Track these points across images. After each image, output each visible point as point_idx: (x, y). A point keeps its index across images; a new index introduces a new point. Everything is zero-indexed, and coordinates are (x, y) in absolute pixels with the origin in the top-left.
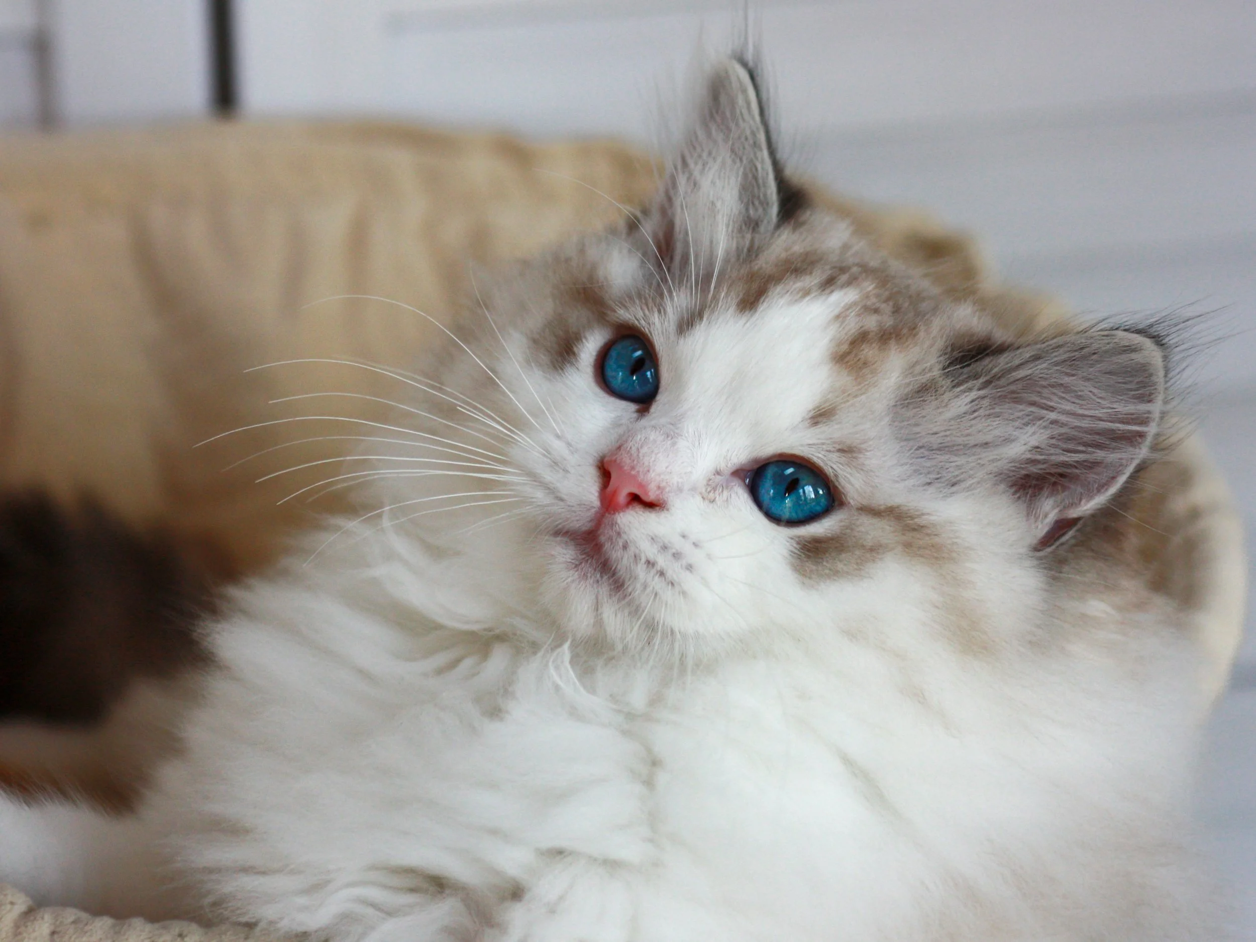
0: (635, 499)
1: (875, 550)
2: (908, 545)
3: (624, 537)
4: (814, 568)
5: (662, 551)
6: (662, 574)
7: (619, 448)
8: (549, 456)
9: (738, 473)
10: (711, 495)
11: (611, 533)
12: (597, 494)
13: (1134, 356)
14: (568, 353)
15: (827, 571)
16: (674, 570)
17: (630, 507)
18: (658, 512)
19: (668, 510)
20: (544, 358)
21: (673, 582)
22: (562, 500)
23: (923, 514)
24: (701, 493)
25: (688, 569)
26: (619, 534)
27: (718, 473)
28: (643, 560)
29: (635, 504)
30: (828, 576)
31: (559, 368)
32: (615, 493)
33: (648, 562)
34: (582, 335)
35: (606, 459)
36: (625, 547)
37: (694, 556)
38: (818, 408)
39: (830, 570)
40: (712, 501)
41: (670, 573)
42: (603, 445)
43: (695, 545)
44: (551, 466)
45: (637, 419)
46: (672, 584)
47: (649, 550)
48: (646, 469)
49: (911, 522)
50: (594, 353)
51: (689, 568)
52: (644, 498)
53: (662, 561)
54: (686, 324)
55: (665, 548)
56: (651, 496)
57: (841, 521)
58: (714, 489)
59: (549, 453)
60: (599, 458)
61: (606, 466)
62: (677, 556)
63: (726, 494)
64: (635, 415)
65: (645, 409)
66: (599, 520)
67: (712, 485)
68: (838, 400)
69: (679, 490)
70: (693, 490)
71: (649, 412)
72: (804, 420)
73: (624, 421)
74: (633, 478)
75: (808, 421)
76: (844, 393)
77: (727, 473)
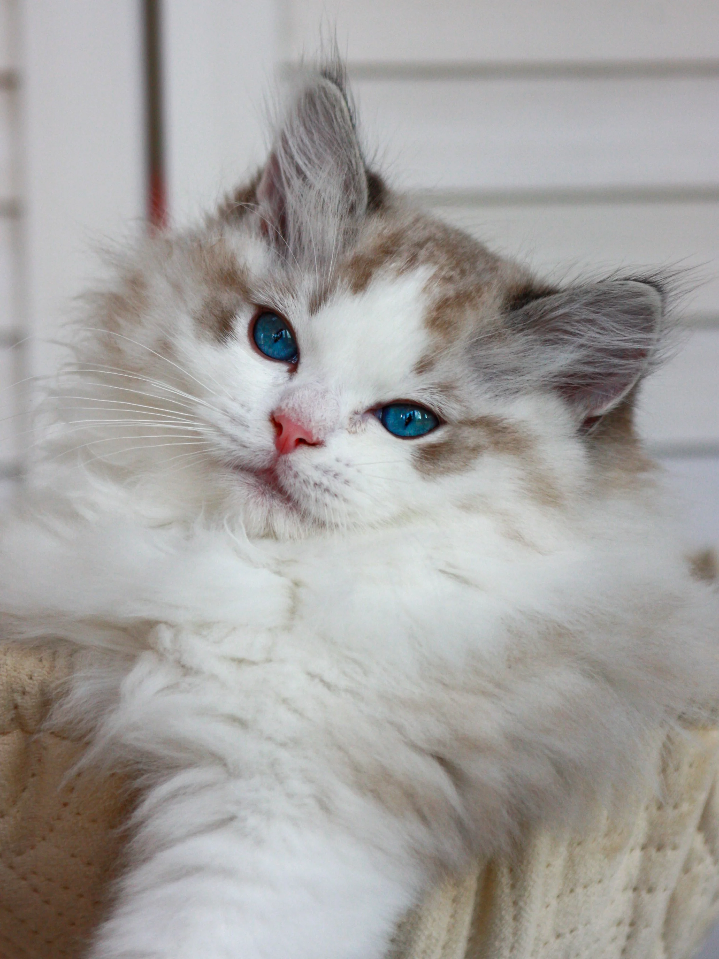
0: (301, 442)
1: (476, 450)
2: (497, 443)
3: (295, 469)
4: (432, 467)
5: (325, 474)
6: (327, 490)
7: (285, 405)
8: (227, 414)
9: (371, 411)
10: (353, 429)
11: (284, 468)
12: (272, 441)
13: (642, 299)
14: (227, 328)
15: (442, 469)
16: (336, 486)
17: (298, 447)
18: (319, 448)
19: (325, 446)
20: (209, 334)
21: (337, 494)
22: (245, 447)
23: (503, 420)
24: (347, 429)
25: (345, 483)
26: (290, 468)
27: (356, 413)
28: (312, 483)
29: (301, 445)
30: (442, 473)
31: (221, 341)
32: (287, 439)
33: (315, 484)
34: (235, 312)
35: (276, 415)
36: (296, 476)
37: (350, 474)
38: (420, 362)
39: (444, 468)
40: (355, 433)
41: (333, 489)
42: (271, 404)
43: (348, 465)
44: (231, 421)
45: (290, 379)
46: (336, 495)
47: (316, 476)
48: (308, 420)
49: (496, 426)
50: (246, 326)
51: (347, 482)
52: (309, 440)
53: (325, 481)
54: (315, 307)
55: (326, 472)
56: (315, 439)
57: (447, 432)
58: (355, 424)
59: (227, 412)
60: (270, 414)
61: (276, 420)
62: (336, 476)
63: (363, 426)
64: (287, 375)
65: (293, 369)
66: (276, 460)
67: (353, 422)
68: (434, 354)
69: (333, 430)
70: (341, 428)
71: (297, 372)
72: (411, 372)
73: (281, 381)
74: (300, 428)
75: (415, 372)
76: (437, 349)
77: (362, 412)
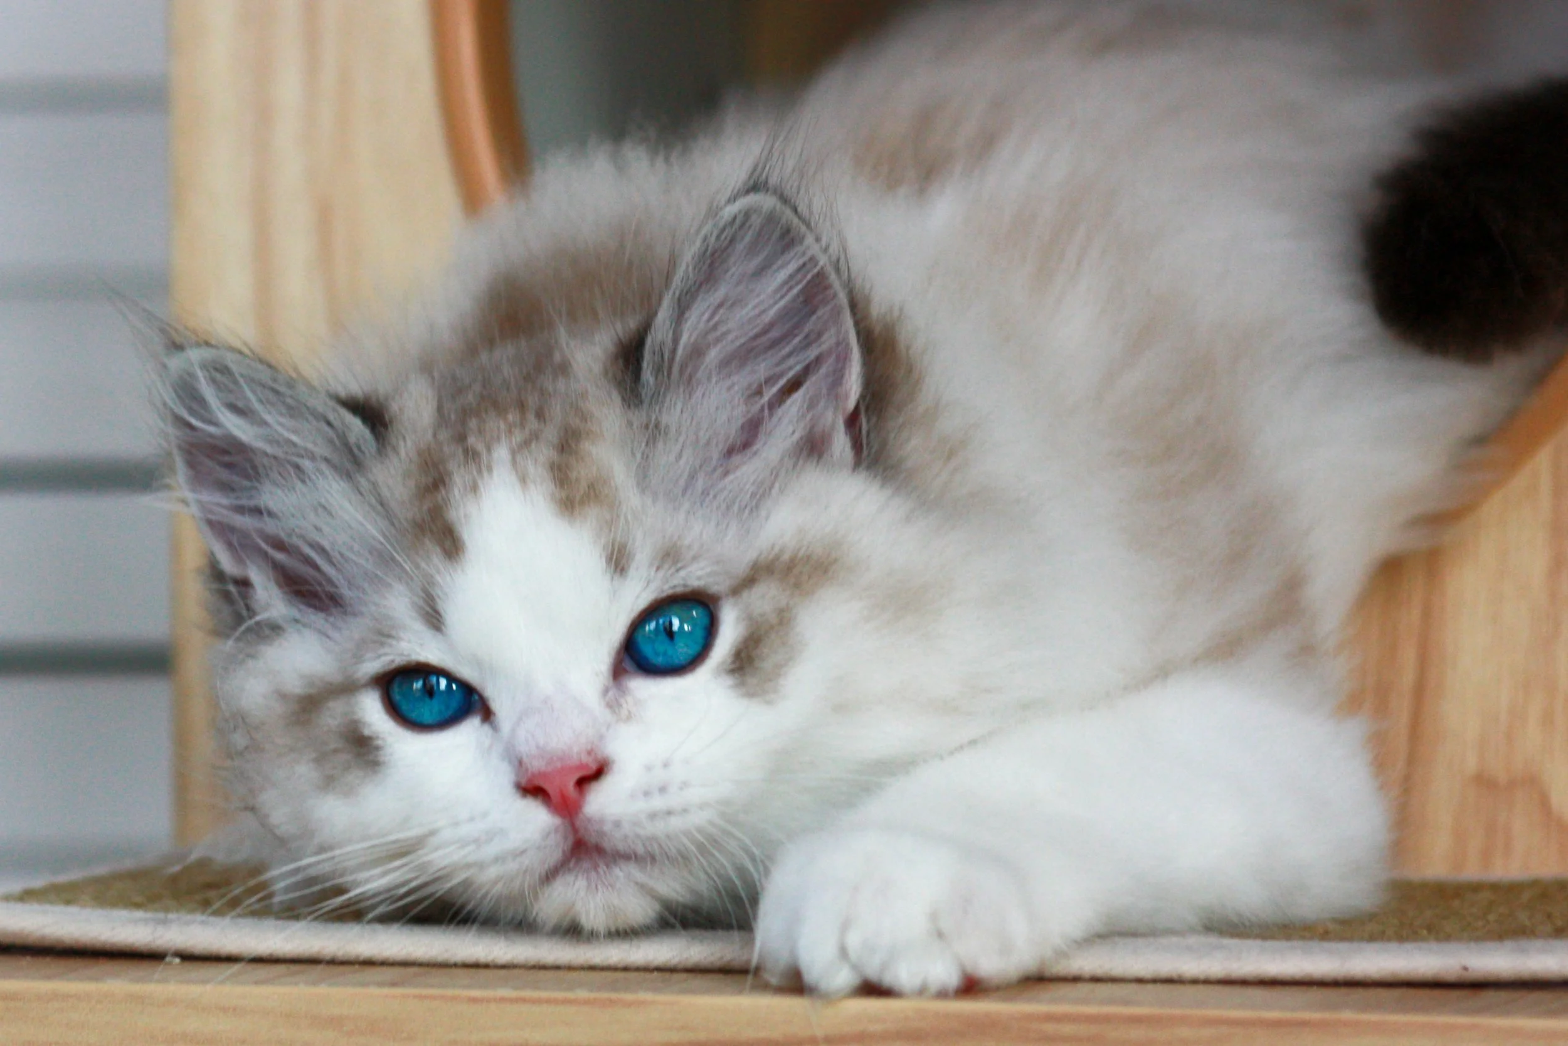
0: (582, 783)
1: (784, 619)
3: (609, 818)
5: (648, 798)
6: (669, 813)
7: (520, 763)
9: (618, 672)
10: (623, 713)
11: (595, 830)
15: (772, 671)
16: (675, 800)
17: (586, 792)
18: (609, 773)
19: (614, 762)
24: (616, 721)
25: (683, 789)
26: (601, 823)
27: (606, 691)
28: (645, 818)
29: (587, 786)
30: (777, 676)
31: (376, 765)
32: (563, 797)
33: (650, 817)
34: (356, 718)
35: (524, 782)
36: (618, 825)
37: (676, 774)
38: (609, 559)
41: (675, 806)
42: (504, 777)
43: (666, 765)
45: (495, 728)
46: (686, 811)
47: (641, 806)
48: (562, 752)
51: (684, 786)
52: (589, 774)
53: (657, 804)
54: (434, 619)
55: (647, 794)
56: (594, 767)
58: (619, 706)
60: (515, 788)
61: (530, 788)
62: (663, 790)
63: (629, 699)
64: (486, 728)
65: (487, 714)
66: (575, 830)
67: (613, 706)
68: (612, 534)
69: (601, 737)
70: (609, 726)
71: (494, 714)
72: (612, 579)
73: (487, 742)
74: (564, 770)
75: (616, 577)
76: (610, 524)
77: (611, 682)
